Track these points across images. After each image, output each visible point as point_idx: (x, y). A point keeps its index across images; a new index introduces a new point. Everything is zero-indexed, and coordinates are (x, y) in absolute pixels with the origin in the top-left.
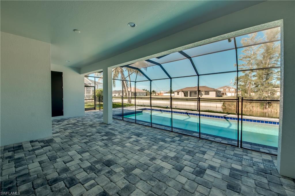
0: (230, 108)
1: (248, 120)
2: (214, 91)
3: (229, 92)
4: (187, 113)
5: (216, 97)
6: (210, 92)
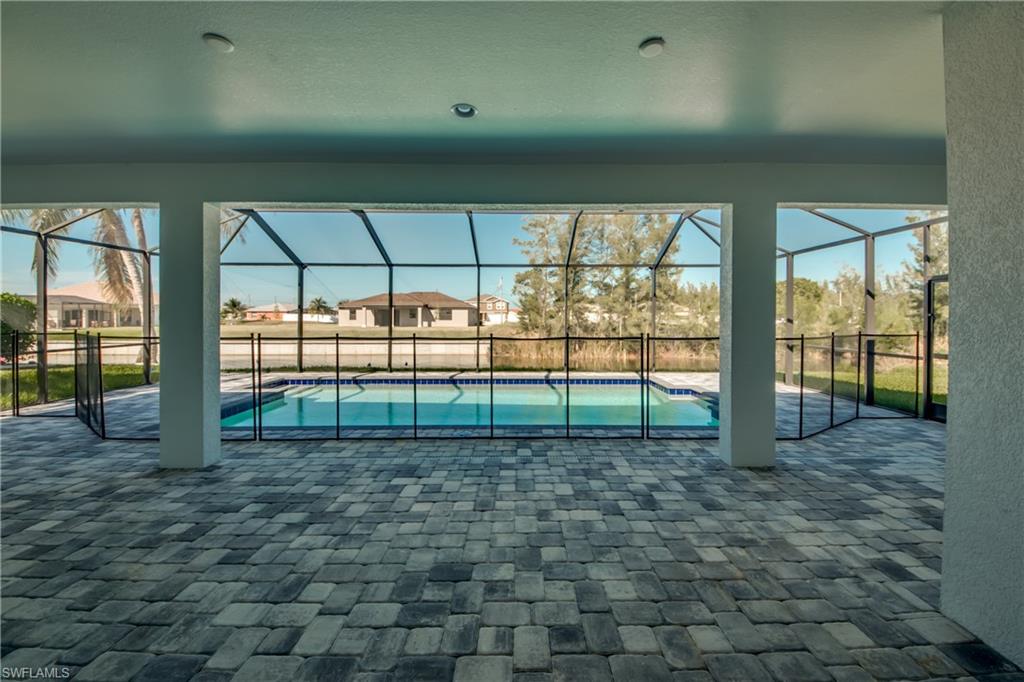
0: (507, 355)
1: (578, 381)
2: (465, 308)
3: (495, 311)
4: (453, 381)
5: (469, 325)
6: (454, 311)
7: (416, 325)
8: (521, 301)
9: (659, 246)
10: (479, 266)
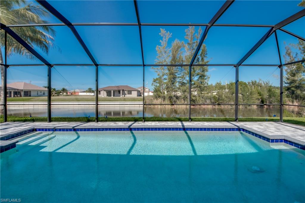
2: (136, 91)
3: (145, 92)
4: (130, 129)
5: (137, 96)
6: (132, 92)
7: (120, 96)
8: (155, 88)
9: (201, 69)
10: (144, 65)
